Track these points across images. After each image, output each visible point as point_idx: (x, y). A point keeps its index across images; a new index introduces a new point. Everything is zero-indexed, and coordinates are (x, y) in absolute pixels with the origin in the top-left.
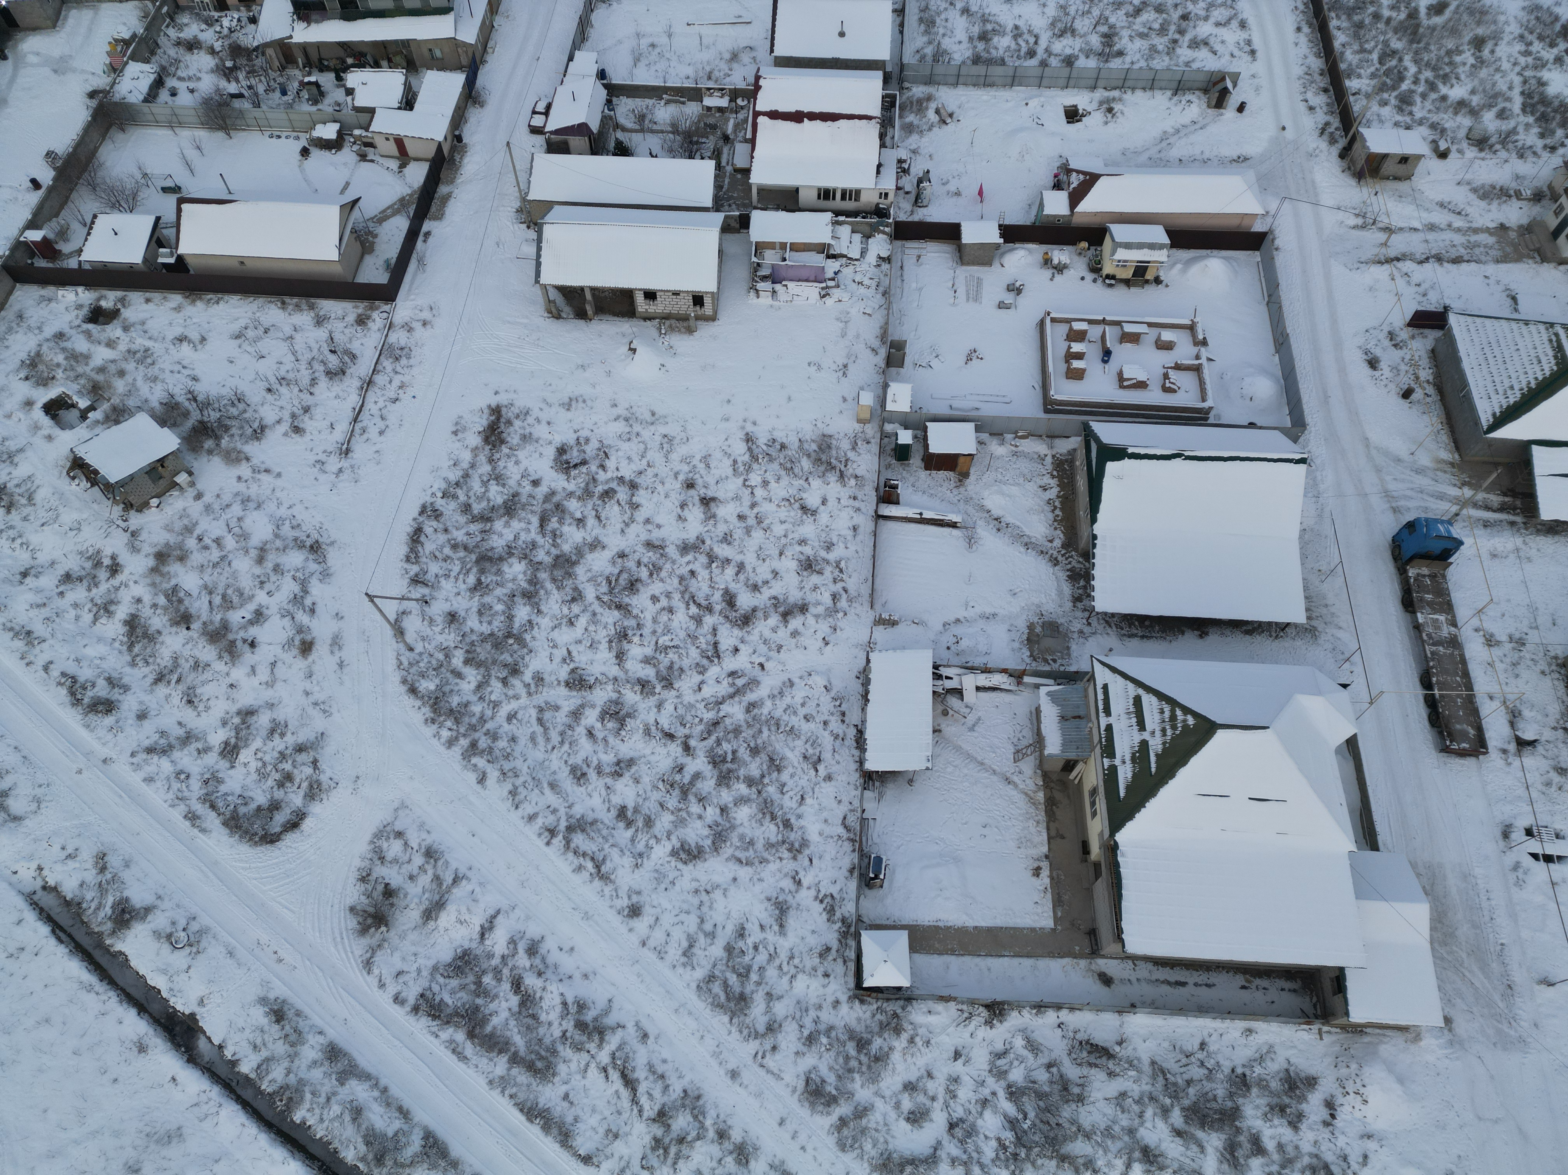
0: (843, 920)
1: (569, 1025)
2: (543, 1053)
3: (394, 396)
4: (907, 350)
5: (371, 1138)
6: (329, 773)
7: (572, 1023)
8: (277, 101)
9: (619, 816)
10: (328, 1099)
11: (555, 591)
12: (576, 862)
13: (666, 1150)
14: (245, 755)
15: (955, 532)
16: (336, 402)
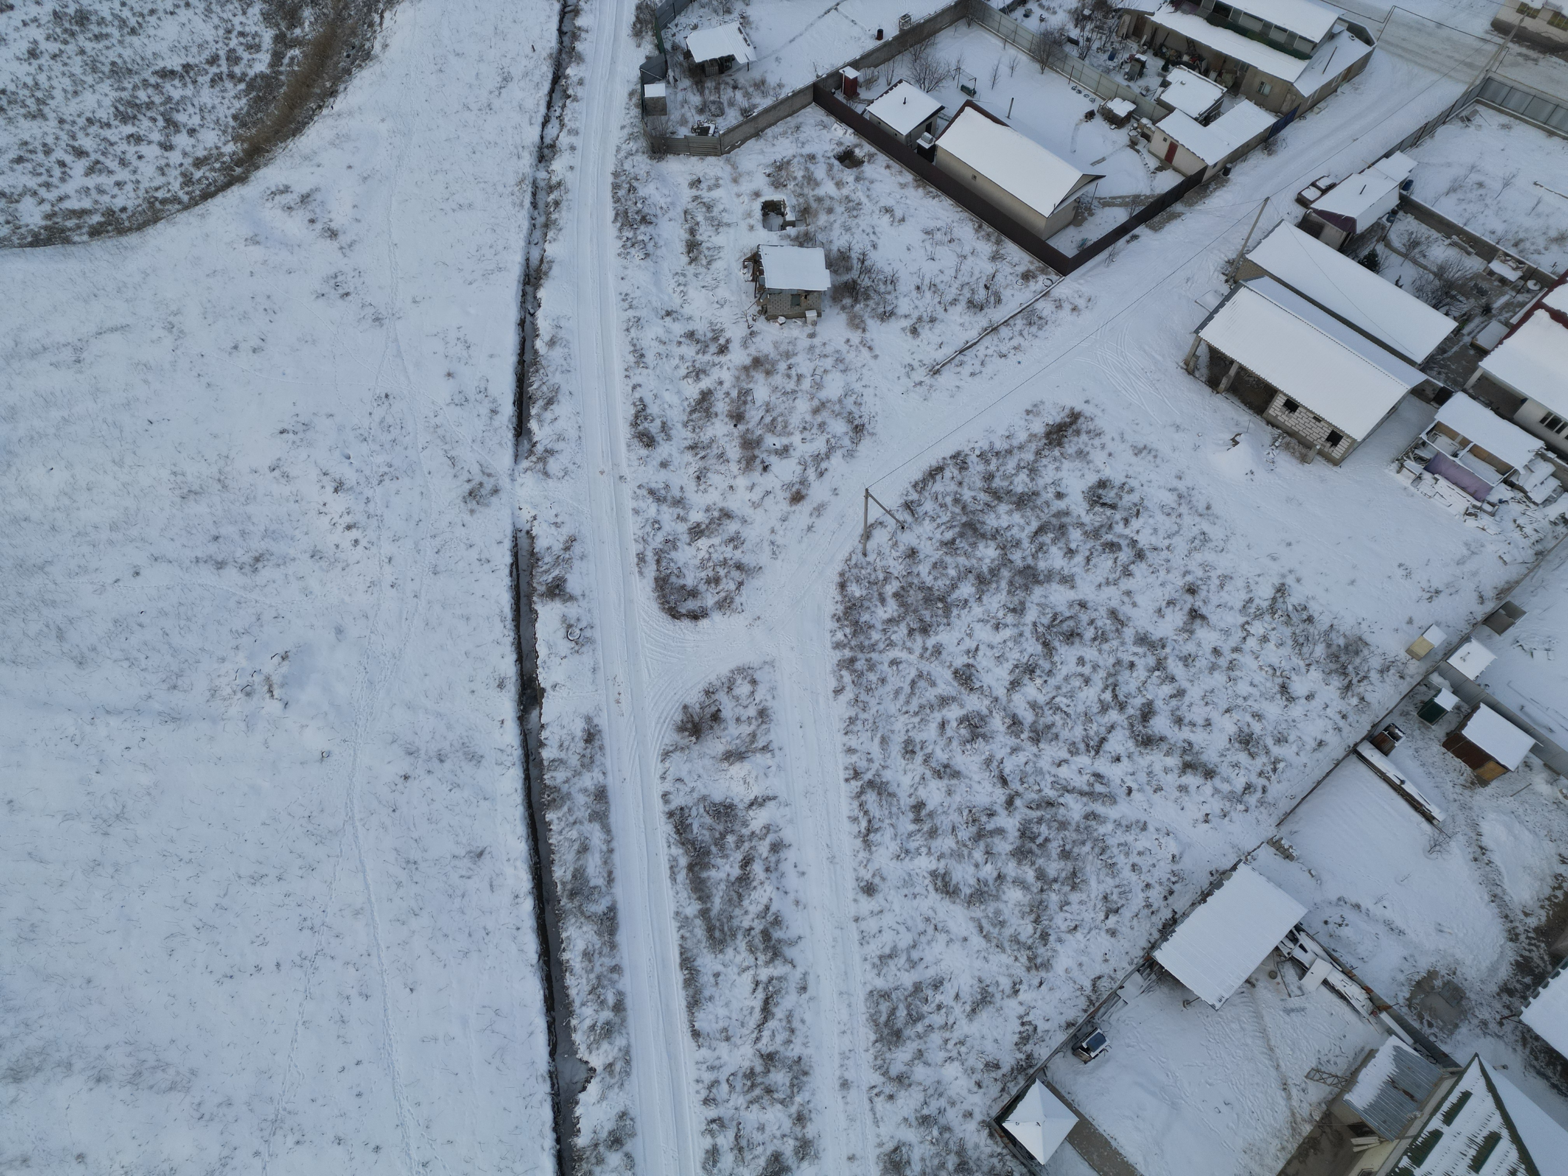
0: (1029, 1057)
1: (759, 926)
2: (726, 929)
3: (1004, 351)
4: (1519, 622)
5: (579, 874)
6: (743, 599)
7: (761, 927)
8: (1101, 62)
9: (914, 807)
10: (575, 823)
11: (1004, 593)
12: (856, 812)
13: (753, 1086)
14: (703, 543)
15: (1425, 825)
16: (959, 328)
